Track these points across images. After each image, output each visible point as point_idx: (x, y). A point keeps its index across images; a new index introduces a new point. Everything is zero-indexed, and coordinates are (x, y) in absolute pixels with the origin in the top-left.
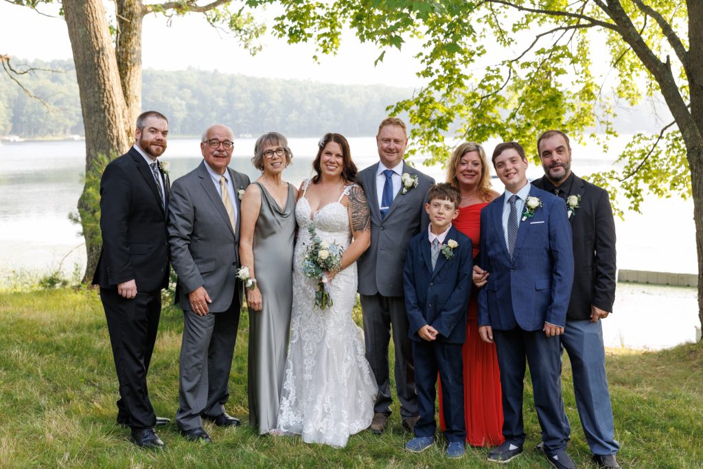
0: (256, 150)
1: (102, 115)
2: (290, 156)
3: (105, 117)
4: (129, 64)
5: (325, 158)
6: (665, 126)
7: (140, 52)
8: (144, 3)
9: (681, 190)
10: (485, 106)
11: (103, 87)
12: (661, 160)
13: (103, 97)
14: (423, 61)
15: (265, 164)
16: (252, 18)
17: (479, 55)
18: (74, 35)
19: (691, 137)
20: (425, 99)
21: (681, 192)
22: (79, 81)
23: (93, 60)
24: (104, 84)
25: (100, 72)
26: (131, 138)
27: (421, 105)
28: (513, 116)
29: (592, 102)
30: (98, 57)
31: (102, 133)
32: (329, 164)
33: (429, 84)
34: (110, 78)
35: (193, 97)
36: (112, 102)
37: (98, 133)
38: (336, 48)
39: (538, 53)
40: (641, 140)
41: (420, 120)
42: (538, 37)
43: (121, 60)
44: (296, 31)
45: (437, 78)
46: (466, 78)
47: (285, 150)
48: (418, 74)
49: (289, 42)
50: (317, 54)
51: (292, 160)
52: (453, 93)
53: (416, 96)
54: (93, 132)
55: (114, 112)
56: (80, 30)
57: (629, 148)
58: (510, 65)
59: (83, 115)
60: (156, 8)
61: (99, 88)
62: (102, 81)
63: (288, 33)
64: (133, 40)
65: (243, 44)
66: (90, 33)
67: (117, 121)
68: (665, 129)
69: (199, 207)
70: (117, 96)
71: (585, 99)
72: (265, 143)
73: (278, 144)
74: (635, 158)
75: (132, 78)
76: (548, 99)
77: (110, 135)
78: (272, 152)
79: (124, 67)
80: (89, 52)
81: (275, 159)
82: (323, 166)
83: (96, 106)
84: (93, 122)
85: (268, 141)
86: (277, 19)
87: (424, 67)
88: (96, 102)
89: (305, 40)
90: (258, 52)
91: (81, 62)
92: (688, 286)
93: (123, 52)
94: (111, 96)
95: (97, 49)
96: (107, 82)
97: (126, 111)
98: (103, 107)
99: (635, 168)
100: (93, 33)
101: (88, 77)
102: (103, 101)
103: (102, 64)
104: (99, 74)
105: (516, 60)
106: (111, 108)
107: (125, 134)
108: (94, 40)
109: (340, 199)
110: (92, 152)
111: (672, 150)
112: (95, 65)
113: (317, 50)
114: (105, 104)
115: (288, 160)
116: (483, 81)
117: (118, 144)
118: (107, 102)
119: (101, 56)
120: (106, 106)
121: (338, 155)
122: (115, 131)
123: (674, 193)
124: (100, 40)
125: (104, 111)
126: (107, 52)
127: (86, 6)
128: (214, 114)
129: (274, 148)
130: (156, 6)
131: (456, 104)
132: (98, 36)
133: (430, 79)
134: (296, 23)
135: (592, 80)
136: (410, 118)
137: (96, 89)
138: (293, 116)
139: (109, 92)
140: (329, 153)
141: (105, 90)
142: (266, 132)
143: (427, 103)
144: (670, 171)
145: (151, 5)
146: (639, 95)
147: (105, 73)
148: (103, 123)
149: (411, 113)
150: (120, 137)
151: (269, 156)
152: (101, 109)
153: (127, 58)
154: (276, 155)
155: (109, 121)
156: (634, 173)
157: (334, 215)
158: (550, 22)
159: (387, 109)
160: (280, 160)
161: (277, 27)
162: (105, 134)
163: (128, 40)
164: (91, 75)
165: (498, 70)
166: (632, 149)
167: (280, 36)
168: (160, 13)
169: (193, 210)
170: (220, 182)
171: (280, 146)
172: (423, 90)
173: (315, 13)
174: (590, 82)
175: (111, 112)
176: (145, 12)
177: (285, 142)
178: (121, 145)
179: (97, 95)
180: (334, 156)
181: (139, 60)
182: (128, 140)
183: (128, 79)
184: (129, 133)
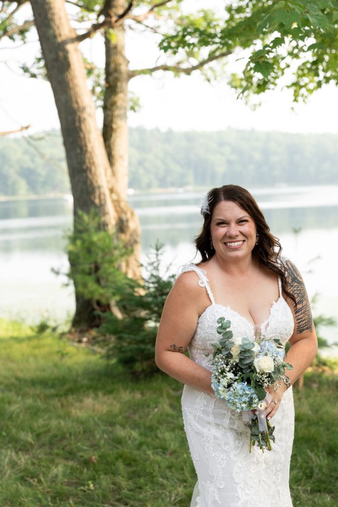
1: (85, 175)
3: (87, 177)
5: (218, 230)
11: (84, 148)
13: (85, 157)
23: (75, 124)
24: (86, 146)
25: (82, 135)
36: (94, 163)
37: (82, 191)
55: (95, 172)
56: (63, 97)
60: (143, 72)
61: (81, 149)
62: (83, 143)
67: (99, 179)
80: (70, 117)
83: (79, 166)
88: (79, 163)
93: (108, 116)
94: (92, 158)
96: (88, 145)
100: (74, 99)
102: (84, 162)
103: (83, 127)
104: (80, 137)
106: (93, 169)
107: (107, 192)
108: (74, 104)
112: (76, 128)
114: (87, 164)
118: (90, 163)
120: (87, 167)
121: (240, 221)
122: (97, 191)
124: (80, 104)
125: (85, 171)
132: (78, 100)
137: (78, 151)
139: (91, 153)
141: (86, 151)
147: (87, 136)
148: (85, 183)
152: (83, 169)
155: (90, 180)
164: (74, 138)
175: (93, 172)
176: (131, 75)
178: (103, 203)
179: (80, 157)
180: (233, 224)
182: (111, 197)
183: (112, 140)
184: (112, 191)
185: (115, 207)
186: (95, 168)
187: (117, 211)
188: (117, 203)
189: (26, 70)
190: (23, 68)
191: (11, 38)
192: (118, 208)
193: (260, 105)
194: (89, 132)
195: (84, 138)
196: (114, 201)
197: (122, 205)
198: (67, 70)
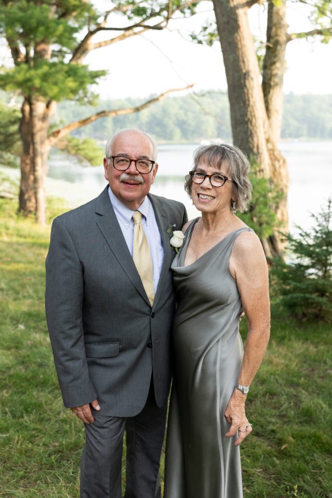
1: (246, 126)
3: (248, 128)
4: (272, 84)
8: (289, 32)
11: (247, 102)
13: (247, 111)
23: (241, 81)
24: (249, 100)
25: (246, 91)
30: (245, 79)
31: (245, 141)
34: (254, 96)
36: (255, 116)
37: (242, 140)
43: (266, 81)
55: (255, 123)
56: (231, 56)
60: (300, 36)
61: (245, 103)
62: (247, 98)
64: (277, 64)
66: (238, 58)
67: (258, 131)
70: (259, 110)
75: (274, 95)
77: (251, 143)
79: (267, 87)
80: (236, 75)
83: (241, 119)
84: (239, 131)
88: (242, 116)
93: (267, 74)
94: (253, 111)
95: (244, 72)
98: (247, 119)
100: (241, 59)
101: (236, 95)
102: (246, 115)
104: (244, 92)
106: (254, 121)
107: (264, 142)
108: (241, 64)
112: (241, 84)
114: (249, 116)
118: (251, 115)
119: (247, 78)
120: (249, 119)
122: (255, 139)
124: (246, 64)
125: (247, 123)
126: (252, 75)
127: (236, 35)
130: (299, 34)
132: (245, 61)
137: (242, 104)
139: (253, 106)
141: (249, 105)
145: (295, 34)
147: (250, 91)
148: (246, 133)
150: (260, 144)
152: (245, 121)
153: (270, 79)
155: (251, 131)
162: (248, 142)
163: (273, 63)
164: (239, 93)
168: (304, 39)
170: (132, 219)
175: (253, 124)
176: (289, 39)
179: (242, 110)
182: (267, 146)
183: (270, 96)
184: (268, 141)
185: (270, 155)
186: (256, 120)
187: (271, 159)
188: (272, 151)
189: (194, 37)
190: (192, 36)
191: (182, 12)
192: (272, 156)
194: (253, 88)
195: (248, 94)
196: (269, 150)
197: (276, 153)
198: (237, 32)
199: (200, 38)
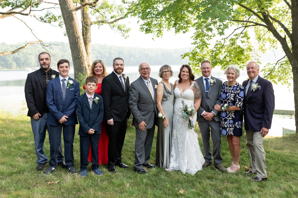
0: (160, 71)
2: (172, 73)
3: (80, 60)
4: (87, 42)
5: (183, 73)
6: (278, 60)
7: (90, 38)
8: (91, 21)
9: (281, 81)
10: (217, 54)
11: (79, 50)
12: (276, 71)
13: (80, 53)
14: (194, 39)
15: (163, 76)
16: (125, 26)
17: (213, 36)
18: (69, 32)
19: (294, 64)
20: (195, 52)
21: (281, 82)
22: (71, 48)
23: (76, 41)
24: (80, 49)
25: (78, 45)
26: (89, 67)
27: (193, 54)
28: (225, 57)
29: (251, 52)
30: (78, 40)
31: (80, 66)
32: (184, 75)
33: (196, 47)
34: (82, 47)
35: (98, 53)
36: (83, 55)
37: (78, 66)
38: (162, 35)
39: (235, 35)
40: (269, 65)
41: (193, 60)
42: (235, 30)
44: (148, 30)
45: (199, 45)
46: (209, 44)
47: (171, 71)
48: (192, 44)
49: (145, 33)
50: (153, 38)
51: (173, 75)
52: (203, 50)
53: (191, 51)
54: (76, 65)
56: (71, 31)
57: (264, 68)
58: (224, 40)
59: (73, 60)
61: (78, 51)
63: (145, 30)
64: (88, 34)
65: (122, 35)
66: (74, 31)
67: (85, 62)
68: (279, 61)
69: (141, 92)
70: (84, 53)
71: (248, 51)
72: (163, 69)
73: (168, 69)
74: (266, 71)
75: (88, 47)
76: (240, 51)
78: (166, 72)
79: (86, 44)
80: (74, 38)
81: (167, 74)
82: (182, 77)
83: (77, 57)
84: (76, 62)
85: (164, 68)
86: (141, 25)
87: (194, 41)
88: (77, 55)
89: (151, 32)
90: (127, 38)
91: (71, 42)
92: (276, 114)
95: (77, 37)
96: (81, 48)
97: (87, 58)
98: (80, 57)
99: (267, 75)
101: (74, 47)
103: (79, 42)
105: (227, 38)
106: (83, 57)
107: (87, 66)
108: (76, 34)
109: (191, 88)
110: (77, 73)
111: (280, 68)
112: (76, 42)
113: (153, 36)
114: (81, 56)
115: (172, 75)
116: (215, 46)
117: (85, 69)
119: (78, 39)
120: (81, 57)
121: (187, 72)
122: (84, 65)
123: (279, 83)
124: (78, 34)
126: (80, 38)
128: (105, 59)
129: (167, 70)
130: (95, 22)
131: (204, 54)
132: (77, 33)
133: (196, 45)
134: (148, 27)
135: (251, 45)
136: (189, 59)
137: (77, 51)
138: (132, 59)
139: (82, 52)
140: (184, 72)
141: (80, 51)
142: (164, 65)
143: (195, 54)
144: (278, 75)
145: (93, 22)
146: (266, 49)
147: (80, 45)
148: (80, 62)
149: (190, 57)
150: (86, 67)
151: (165, 73)
152: (79, 58)
153: (86, 40)
154: (167, 73)
155: (82, 62)
156: (267, 76)
157: (190, 94)
158: (236, 25)
159: (181, 56)
160: (169, 75)
161: (141, 28)
162: (81, 66)
163: (86, 34)
164: (75, 46)
165: (220, 41)
166: (265, 68)
167: (142, 31)
168: (96, 25)
169: (138, 93)
170: (147, 82)
171: (169, 70)
172: (194, 49)
173: (154, 23)
174: (250, 45)
175: (83, 59)
176: (91, 24)
177: (171, 68)
178: (86, 70)
179: (78, 53)
180: (186, 72)
181: (90, 41)
189: (42, 19)
193: (128, 37)
198: (73, 21)
199: (45, 20)
